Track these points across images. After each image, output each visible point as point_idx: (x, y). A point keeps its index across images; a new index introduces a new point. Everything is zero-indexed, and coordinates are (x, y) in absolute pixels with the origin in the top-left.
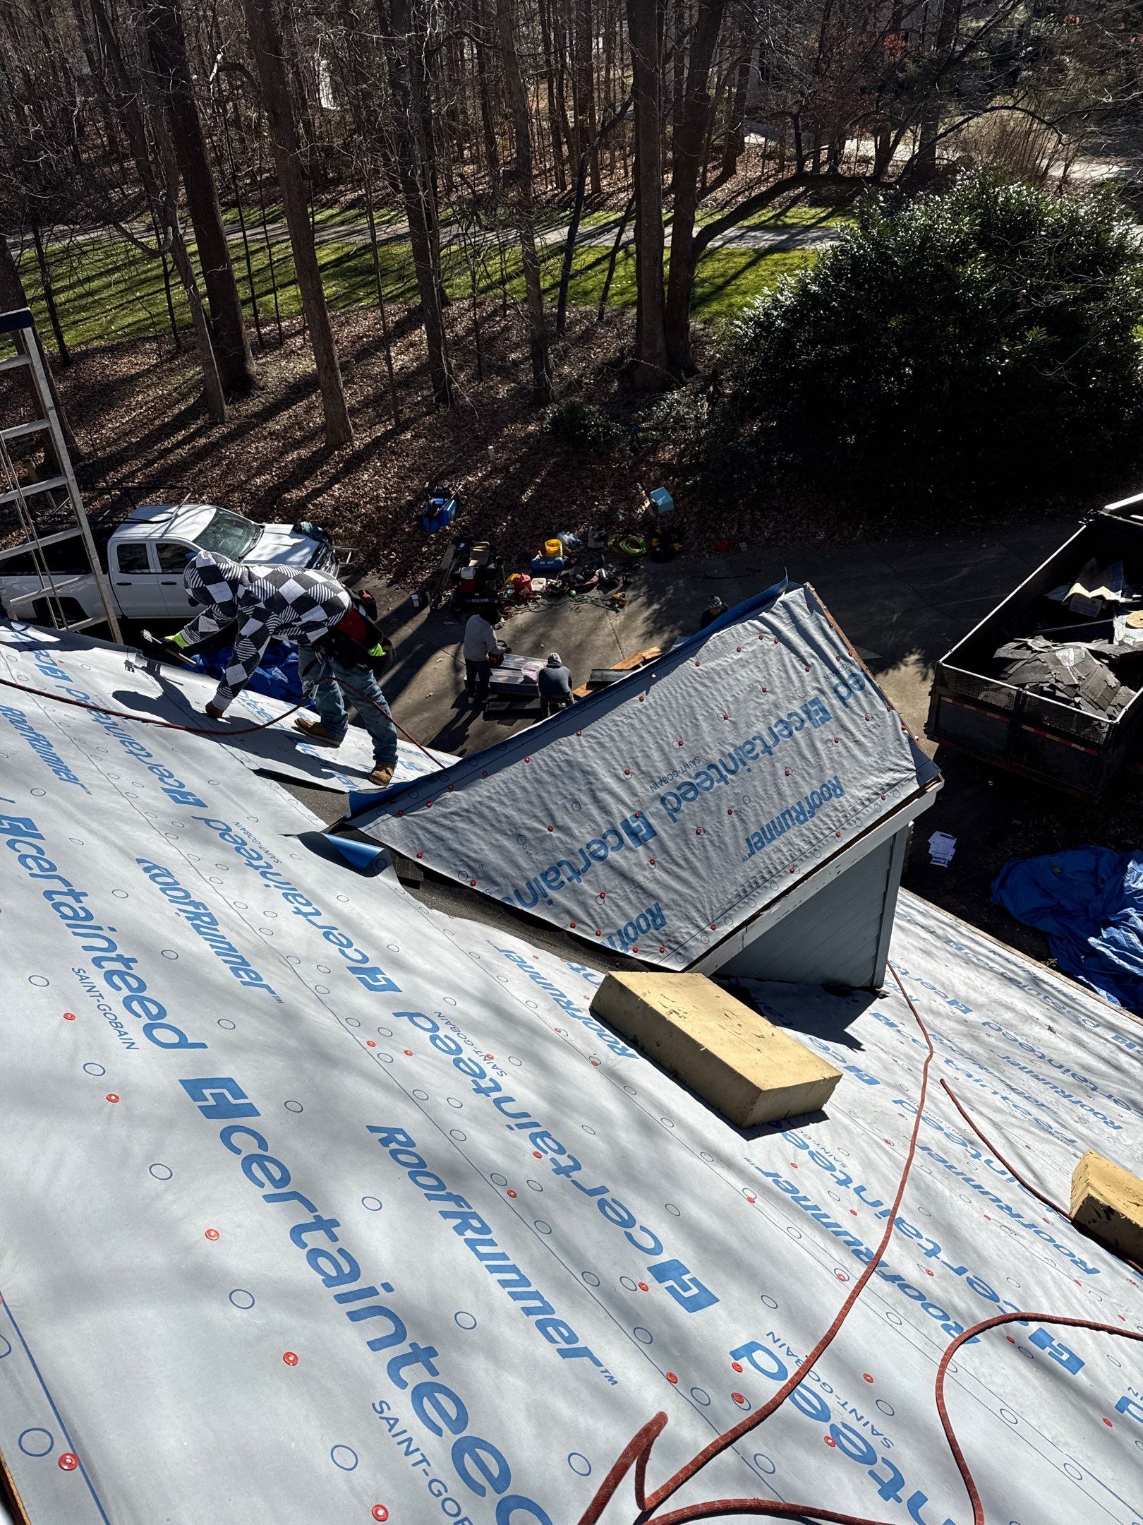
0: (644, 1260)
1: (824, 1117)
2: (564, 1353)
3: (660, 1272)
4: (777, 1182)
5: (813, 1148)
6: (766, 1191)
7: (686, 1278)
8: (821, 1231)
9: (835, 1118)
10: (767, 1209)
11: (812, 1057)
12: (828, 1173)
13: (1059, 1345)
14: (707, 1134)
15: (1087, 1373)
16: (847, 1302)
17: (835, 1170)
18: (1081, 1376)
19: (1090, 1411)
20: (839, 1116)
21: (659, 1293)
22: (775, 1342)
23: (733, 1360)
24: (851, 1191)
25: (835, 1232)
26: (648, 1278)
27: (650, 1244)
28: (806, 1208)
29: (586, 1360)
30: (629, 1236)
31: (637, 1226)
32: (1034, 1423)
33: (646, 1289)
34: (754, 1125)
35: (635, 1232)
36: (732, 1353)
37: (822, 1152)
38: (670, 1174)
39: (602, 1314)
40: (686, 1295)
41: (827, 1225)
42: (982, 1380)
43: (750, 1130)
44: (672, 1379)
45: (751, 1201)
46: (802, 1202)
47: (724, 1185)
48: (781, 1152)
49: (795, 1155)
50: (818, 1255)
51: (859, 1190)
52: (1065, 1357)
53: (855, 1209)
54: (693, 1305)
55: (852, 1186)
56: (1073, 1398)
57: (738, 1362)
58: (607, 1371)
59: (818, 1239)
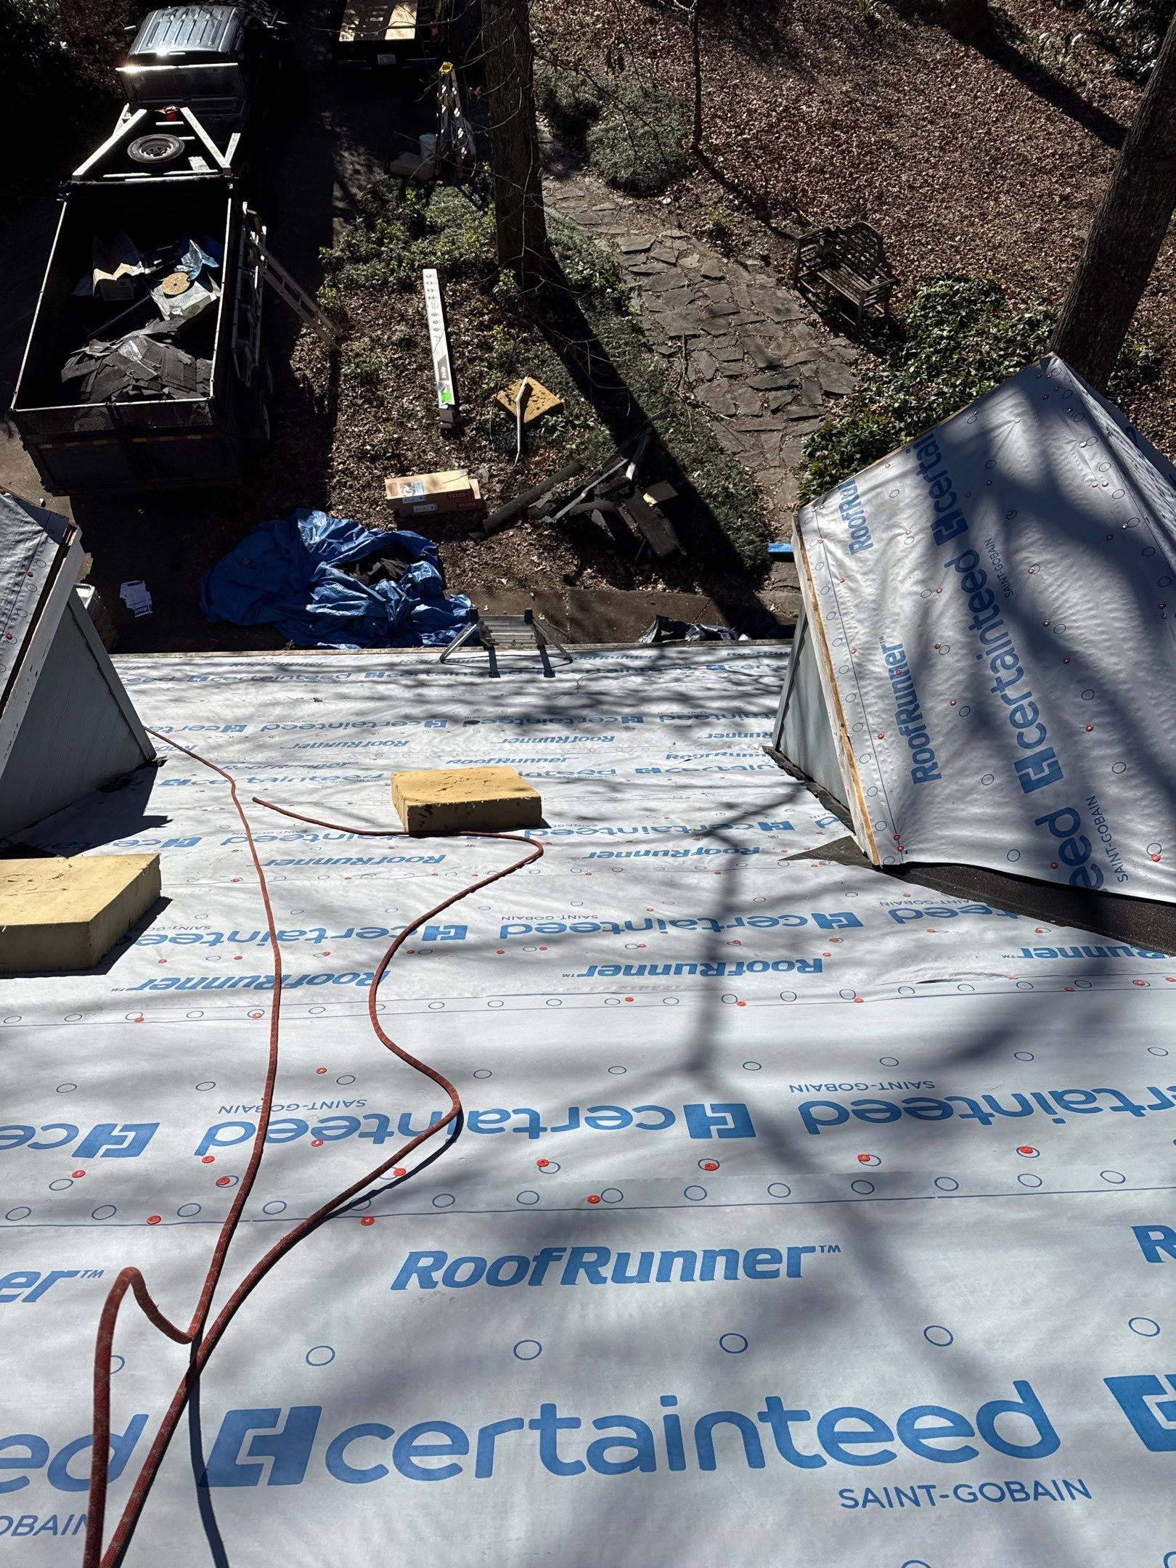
0: (64, 1152)
1: (167, 901)
2: (31, 1298)
3: (87, 1150)
4: (155, 987)
5: (171, 934)
6: (148, 1002)
7: (116, 1132)
8: (218, 995)
9: (177, 895)
10: (159, 1016)
11: (120, 860)
12: (197, 944)
13: (445, 927)
14: (61, 1000)
15: (473, 932)
16: (272, 1030)
17: (202, 937)
18: (470, 937)
19: (487, 954)
20: (180, 890)
21: (100, 1166)
22: (229, 1112)
23: (201, 1158)
24: (226, 942)
25: (231, 986)
26: (80, 1163)
27: (63, 1133)
28: (194, 987)
29: (60, 1282)
30: (37, 1146)
31: (38, 1130)
32: (455, 994)
33: (83, 1173)
34: (104, 956)
35: (40, 1137)
36: (198, 1153)
37: (182, 931)
38: (45, 1061)
39: (51, 1232)
40: (125, 1145)
41: (221, 986)
42: (406, 997)
43: (101, 964)
44: (154, 1221)
45: (140, 1020)
46: (188, 985)
47: (104, 1028)
48: (143, 959)
49: (159, 952)
50: (227, 1015)
51: (232, 938)
52: (453, 932)
53: (238, 954)
54: (137, 1148)
55: (225, 938)
56: (471, 956)
57: (207, 1155)
58: (87, 1272)
59: (219, 1002)
